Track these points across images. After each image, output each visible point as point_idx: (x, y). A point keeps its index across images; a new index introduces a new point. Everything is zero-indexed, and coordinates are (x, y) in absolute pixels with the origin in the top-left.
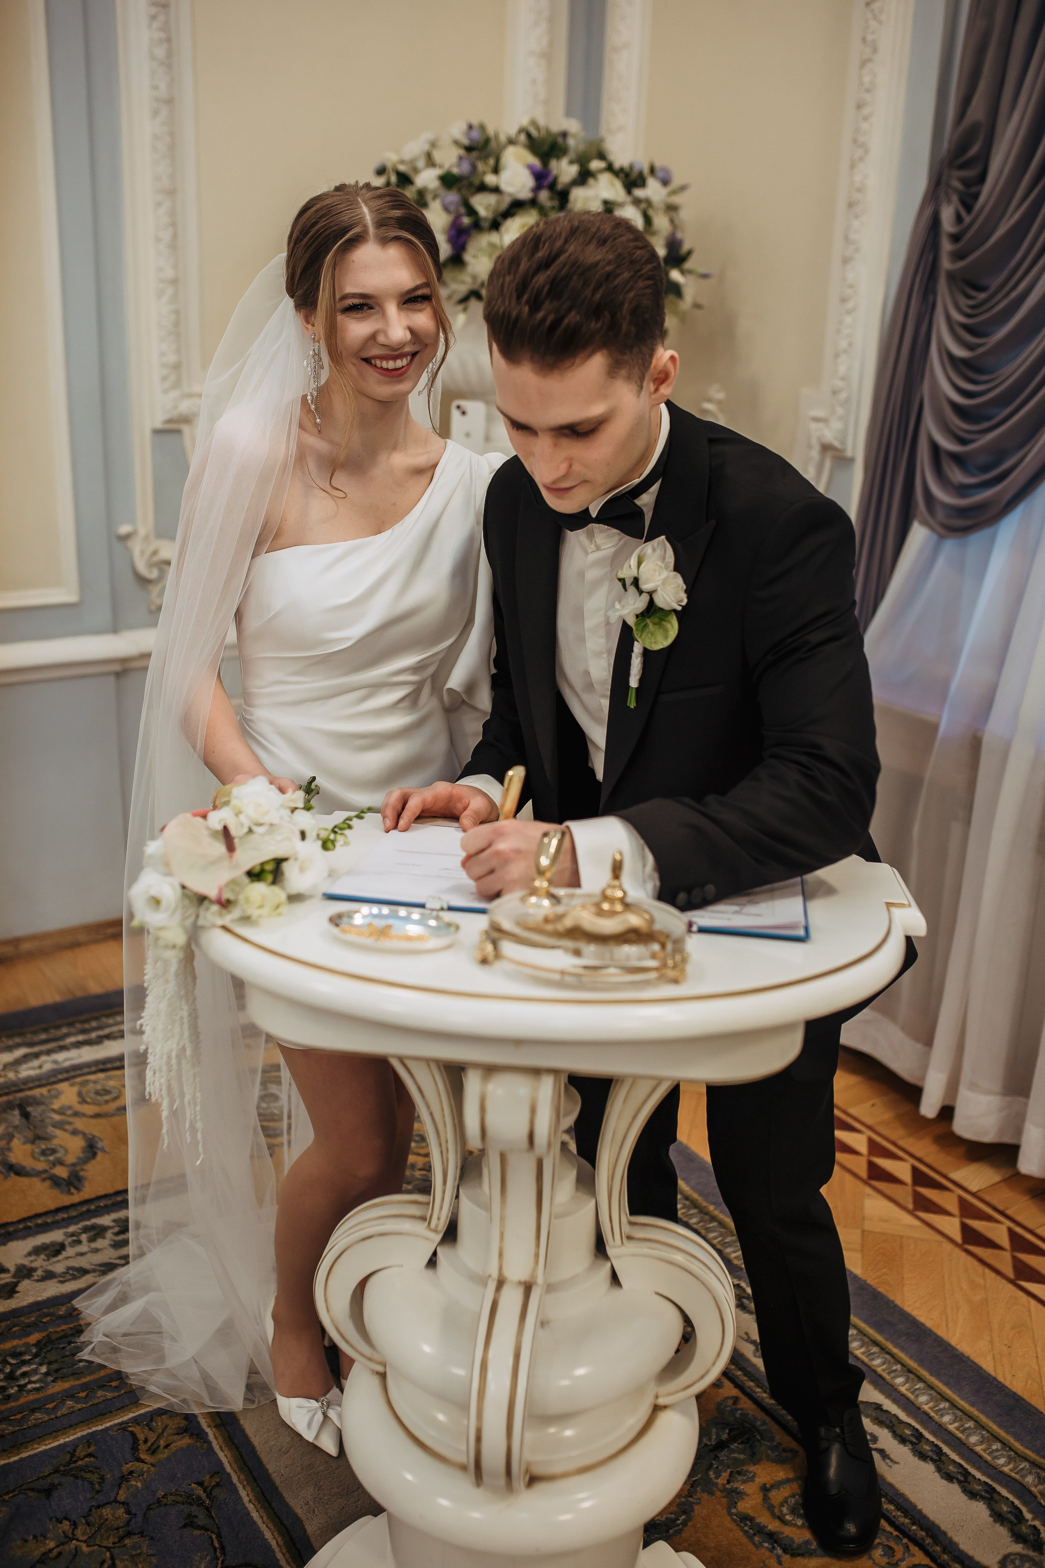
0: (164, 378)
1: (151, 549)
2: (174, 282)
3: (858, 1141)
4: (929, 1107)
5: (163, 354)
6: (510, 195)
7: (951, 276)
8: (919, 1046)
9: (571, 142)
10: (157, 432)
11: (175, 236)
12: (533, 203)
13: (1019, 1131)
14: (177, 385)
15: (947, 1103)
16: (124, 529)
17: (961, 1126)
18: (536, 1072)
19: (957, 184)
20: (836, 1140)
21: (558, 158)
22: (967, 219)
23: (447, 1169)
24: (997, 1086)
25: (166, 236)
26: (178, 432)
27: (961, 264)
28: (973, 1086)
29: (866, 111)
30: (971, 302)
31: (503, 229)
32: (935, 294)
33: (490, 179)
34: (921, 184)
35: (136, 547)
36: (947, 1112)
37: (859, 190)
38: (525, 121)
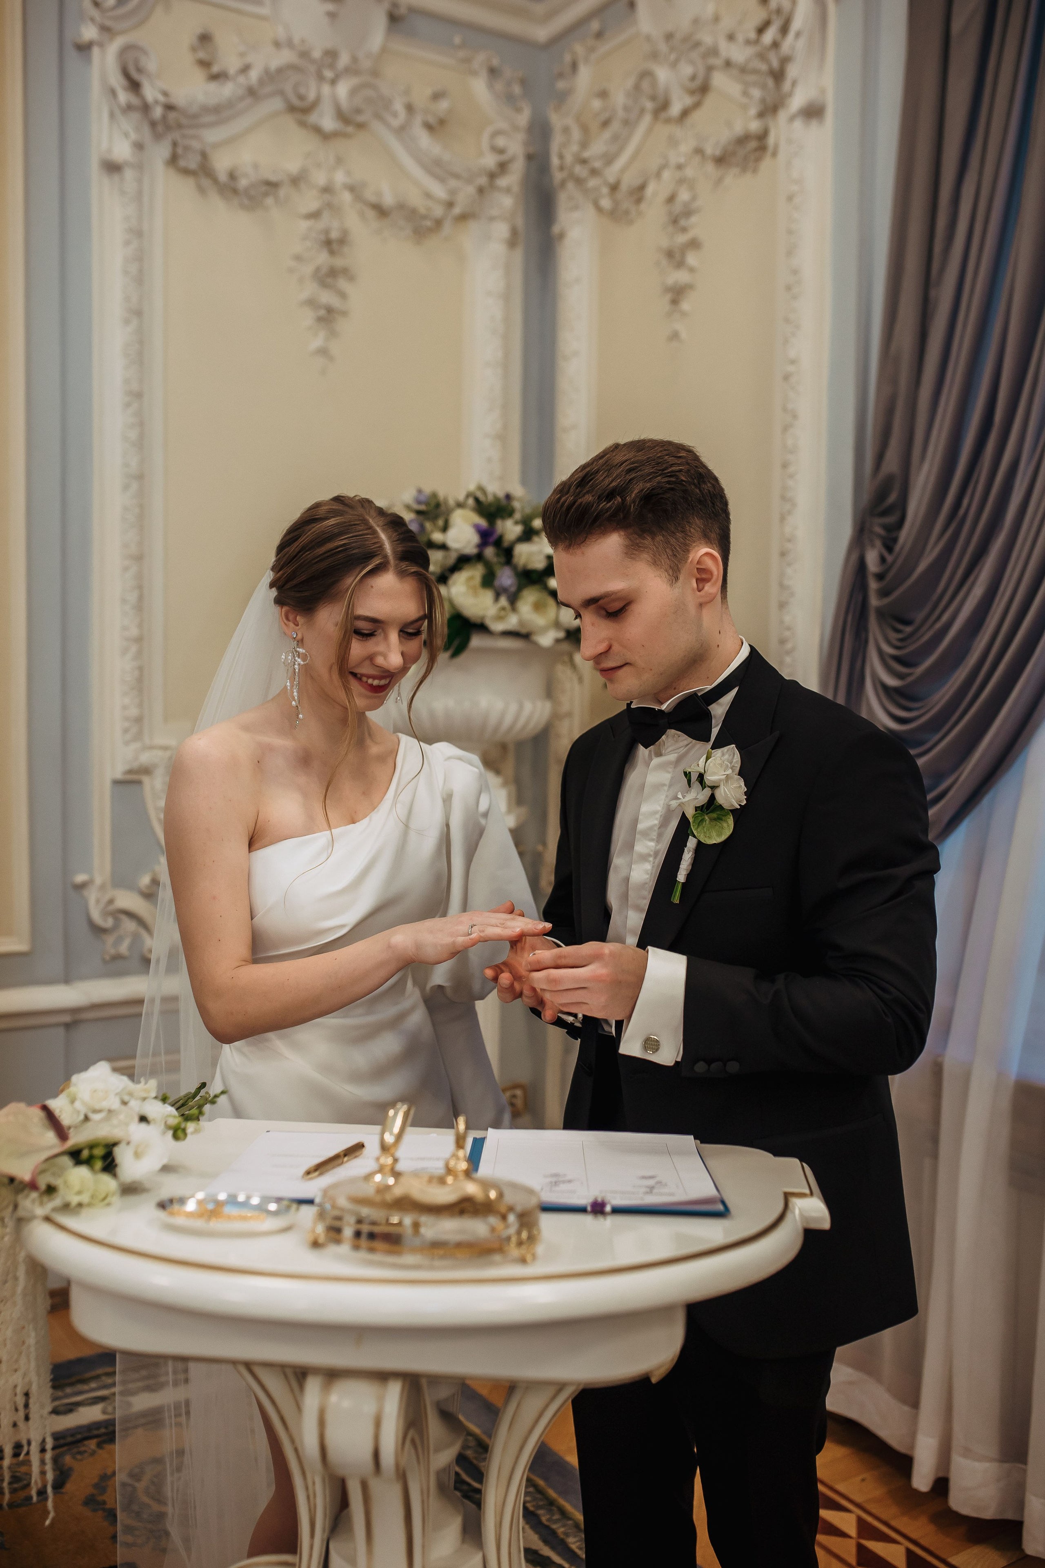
0: (126, 731)
1: (107, 897)
2: (139, 640)
3: (846, 1522)
4: (922, 1480)
5: (125, 708)
6: (456, 550)
7: (881, 614)
8: (906, 1408)
9: (516, 505)
10: (117, 783)
11: (141, 598)
12: (479, 557)
13: (1021, 1505)
14: (138, 737)
15: (941, 1475)
16: (80, 878)
17: (959, 1501)
18: (382, 1377)
19: (879, 530)
20: (820, 1521)
21: (503, 518)
22: (890, 558)
23: (315, 1515)
24: (993, 1451)
25: (133, 597)
26: (139, 783)
27: (886, 601)
28: (967, 1453)
29: (791, 469)
30: (900, 636)
31: (450, 582)
32: (866, 631)
33: (437, 537)
34: (846, 531)
35: (92, 896)
36: (941, 1485)
37: (789, 541)
38: (472, 487)
